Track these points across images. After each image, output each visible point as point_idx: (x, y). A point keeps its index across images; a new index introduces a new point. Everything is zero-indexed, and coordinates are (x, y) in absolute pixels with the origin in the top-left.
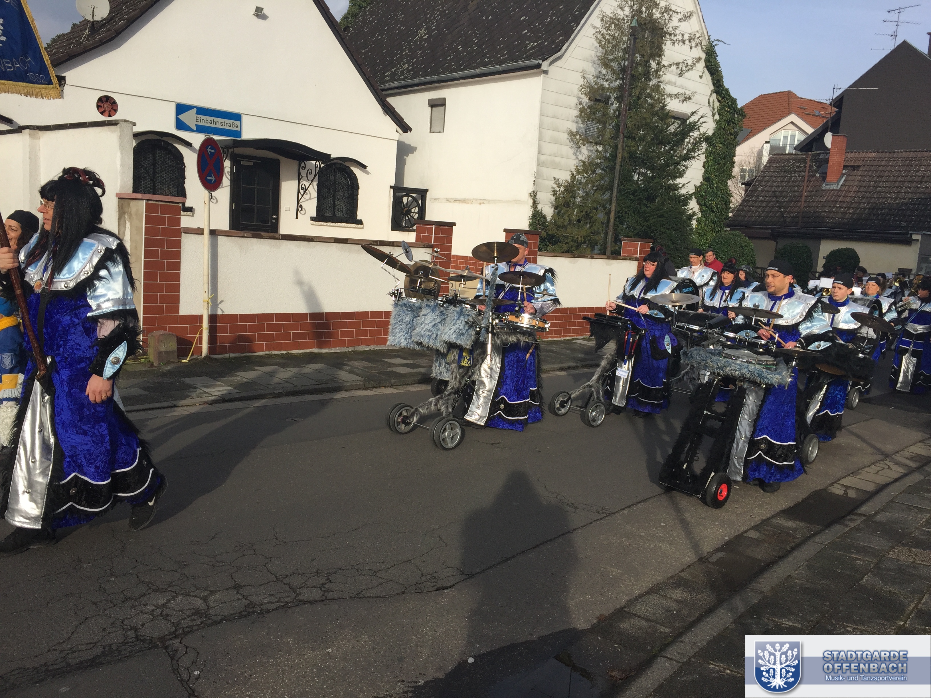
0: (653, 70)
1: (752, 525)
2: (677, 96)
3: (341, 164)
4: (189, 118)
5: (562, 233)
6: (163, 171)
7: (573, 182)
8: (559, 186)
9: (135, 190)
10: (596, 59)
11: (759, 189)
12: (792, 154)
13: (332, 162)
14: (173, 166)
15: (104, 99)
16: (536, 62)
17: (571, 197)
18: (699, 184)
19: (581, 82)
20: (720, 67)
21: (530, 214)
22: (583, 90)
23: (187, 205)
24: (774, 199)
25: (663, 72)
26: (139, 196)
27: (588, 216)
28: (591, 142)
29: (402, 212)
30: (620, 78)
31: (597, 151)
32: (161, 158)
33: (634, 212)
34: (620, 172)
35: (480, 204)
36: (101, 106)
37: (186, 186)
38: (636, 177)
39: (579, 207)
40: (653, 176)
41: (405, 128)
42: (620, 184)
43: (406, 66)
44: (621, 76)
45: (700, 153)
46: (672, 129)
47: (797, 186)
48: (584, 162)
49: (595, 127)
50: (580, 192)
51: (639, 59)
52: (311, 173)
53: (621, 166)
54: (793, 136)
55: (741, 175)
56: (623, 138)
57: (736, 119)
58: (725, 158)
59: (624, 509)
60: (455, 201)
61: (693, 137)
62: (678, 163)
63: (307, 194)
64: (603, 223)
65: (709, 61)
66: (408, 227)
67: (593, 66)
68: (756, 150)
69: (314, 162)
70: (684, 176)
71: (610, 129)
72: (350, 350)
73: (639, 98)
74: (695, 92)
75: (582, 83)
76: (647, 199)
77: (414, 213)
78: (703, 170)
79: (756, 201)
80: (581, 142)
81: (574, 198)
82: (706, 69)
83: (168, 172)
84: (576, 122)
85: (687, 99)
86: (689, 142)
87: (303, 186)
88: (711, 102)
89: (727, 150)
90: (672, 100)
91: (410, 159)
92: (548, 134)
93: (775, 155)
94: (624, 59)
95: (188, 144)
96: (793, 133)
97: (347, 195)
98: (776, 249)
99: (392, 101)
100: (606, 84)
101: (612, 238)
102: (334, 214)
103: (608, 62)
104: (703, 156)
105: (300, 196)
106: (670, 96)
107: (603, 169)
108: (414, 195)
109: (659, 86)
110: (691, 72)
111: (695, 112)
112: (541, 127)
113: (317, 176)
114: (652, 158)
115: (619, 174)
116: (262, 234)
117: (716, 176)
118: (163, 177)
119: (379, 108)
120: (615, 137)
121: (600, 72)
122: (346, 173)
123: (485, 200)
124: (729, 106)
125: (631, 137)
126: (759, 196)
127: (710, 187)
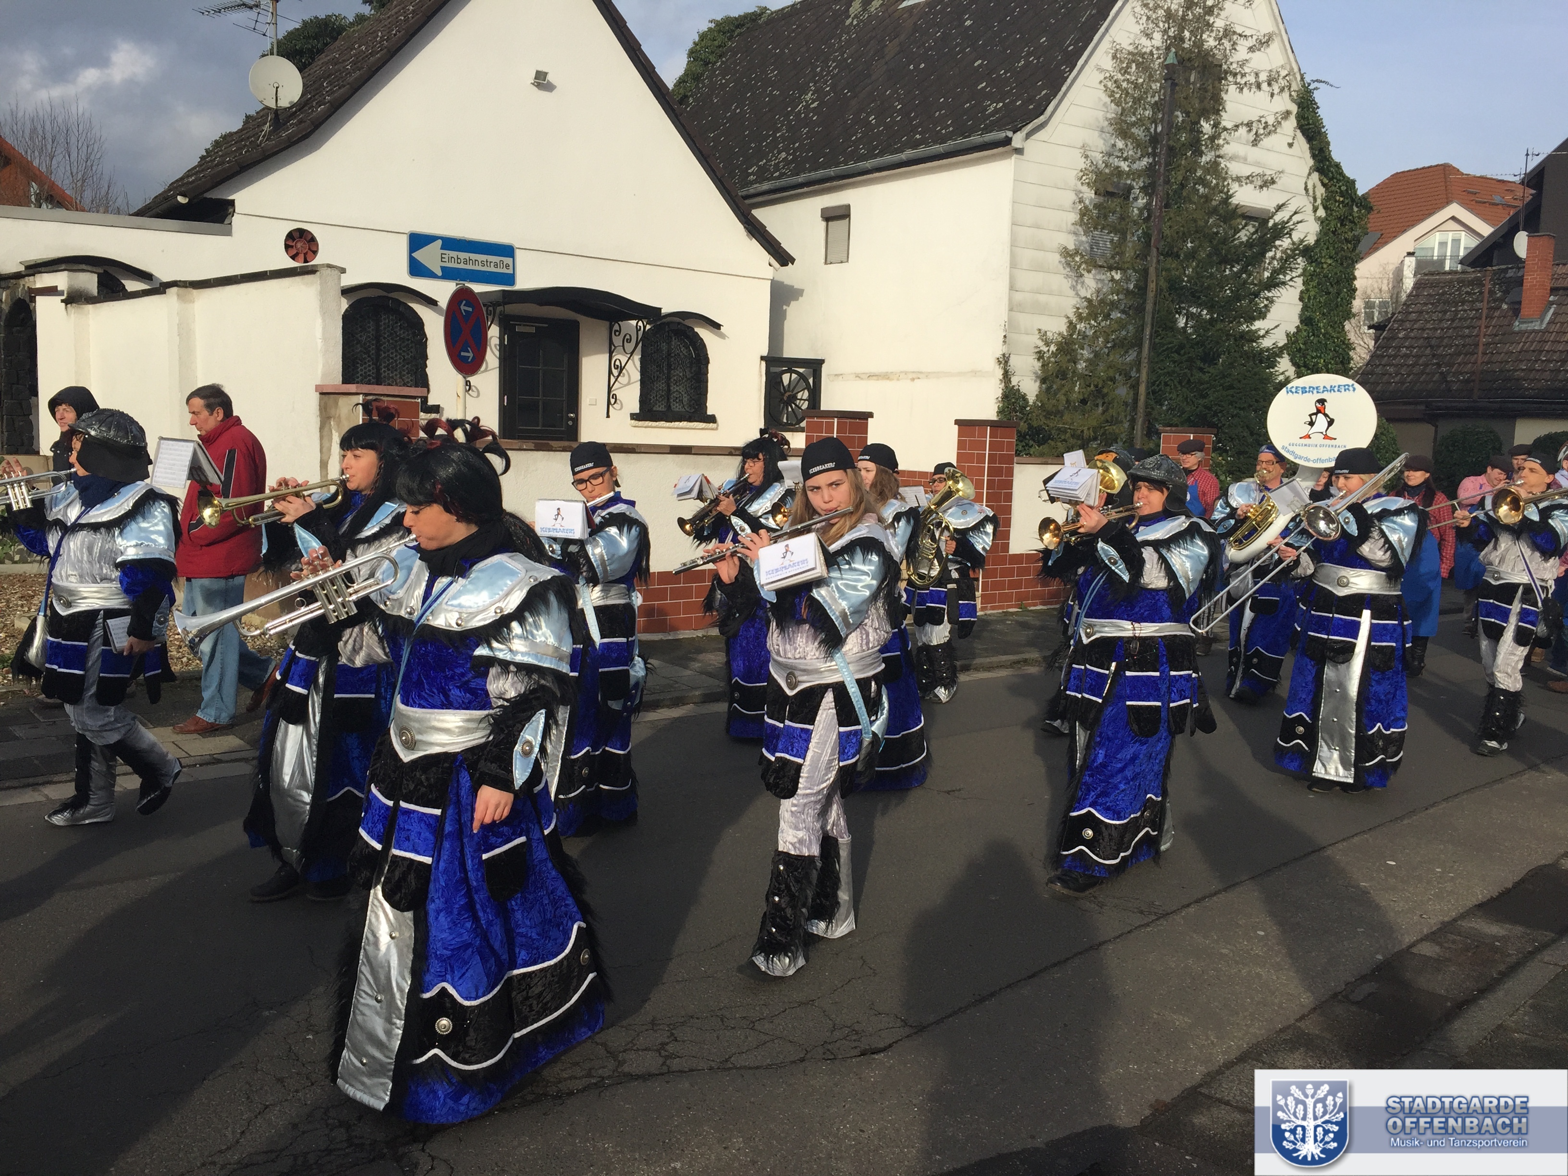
0: (1206, 136)
1: (1425, 931)
2: (1249, 179)
3: (679, 323)
4: (430, 256)
5: (1055, 423)
6: (392, 348)
7: (1071, 335)
8: (1047, 344)
9: (347, 379)
10: (1107, 123)
11: (1401, 335)
12: (1456, 272)
13: (664, 320)
14: (408, 340)
15: (296, 235)
16: (1002, 135)
17: (1069, 361)
18: (1293, 330)
19: (1081, 164)
20: (1324, 127)
21: (999, 393)
22: (1084, 178)
23: (431, 402)
24: (1428, 351)
25: (1225, 139)
26: (352, 388)
27: (1099, 393)
28: (1101, 267)
29: (782, 399)
30: (1148, 155)
31: (1112, 280)
32: (389, 326)
33: (1180, 383)
34: (1153, 314)
35: (913, 380)
36: (292, 247)
37: (428, 370)
38: (1182, 322)
39: (1082, 377)
40: (1212, 318)
41: (784, 258)
42: (1155, 334)
43: (783, 155)
44: (1150, 150)
45: (1294, 274)
46: (1243, 236)
47: (1468, 328)
48: (1089, 301)
49: (1107, 240)
50: (1085, 352)
51: (1180, 119)
52: (629, 341)
53: (1155, 304)
54: (1456, 242)
55: (1365, 312)
56: (1158, 257)
57: (1356, 215)
58: (1338, 283)
59: (1188, 906)
60: (871, 376)
61: (1280, 249)
62: (1257, 295)
63: (624, 376)
64: (1126, 404)
65: (1303, 118)
66: (791, 424)
67: (1100, 136)
68: (1392, 268)
69: (634, 322)
70: (1269, 316)
71: (1134, 241)
72: (700, 635)
73: (1182, 186)
74: (1280, 172)
75: (1083, 166)
76: (1204, 360)
77: (801, 399)
78: (1300, 305)
79: (1395, 357)
80: (1083, 266)
81: (1075, 363)
82: (1298, 131)
83: (400, 349)
84: (1075, 234)
85: (1268, 183)
86: (1273, 258)
87: (618, 363)
88: (1310, 186)
89: (1340, 268)
90: (1241, 186)
91: (793, 310)
92: (1027, 256)
93: (1426, 275)
94: (1154, 121)
95: (431, 302)
96: (1457, 237)
97: (689, 375)
98: (1435, 438)
99: (761, 214)
100: (1124, 166)
101: (1143, 429)
102: (669, 407)
103: (1127, 128)
104: (1300, 281)
105: (613, 380)
106: (1238, 179)
107: (1123, 312)
108: (801, 370)
109: (1216, 164)
110: (1273, 137)
111: (1283, 205)
112: (1014, 244)
113: (640, 345)
114: (1209, 288)
115: (1153, 318)
116: (552, 443)
117: (1324, 314)
118: (392, 358)
119: (740, 227)
120: (1143, 255)
121: (1114, 145)
122: (687, 337)
123: (921, 373)
124: (1341, 192)
125: (1170, 253)
126: (1400, 347)
127: (1313, 335)
